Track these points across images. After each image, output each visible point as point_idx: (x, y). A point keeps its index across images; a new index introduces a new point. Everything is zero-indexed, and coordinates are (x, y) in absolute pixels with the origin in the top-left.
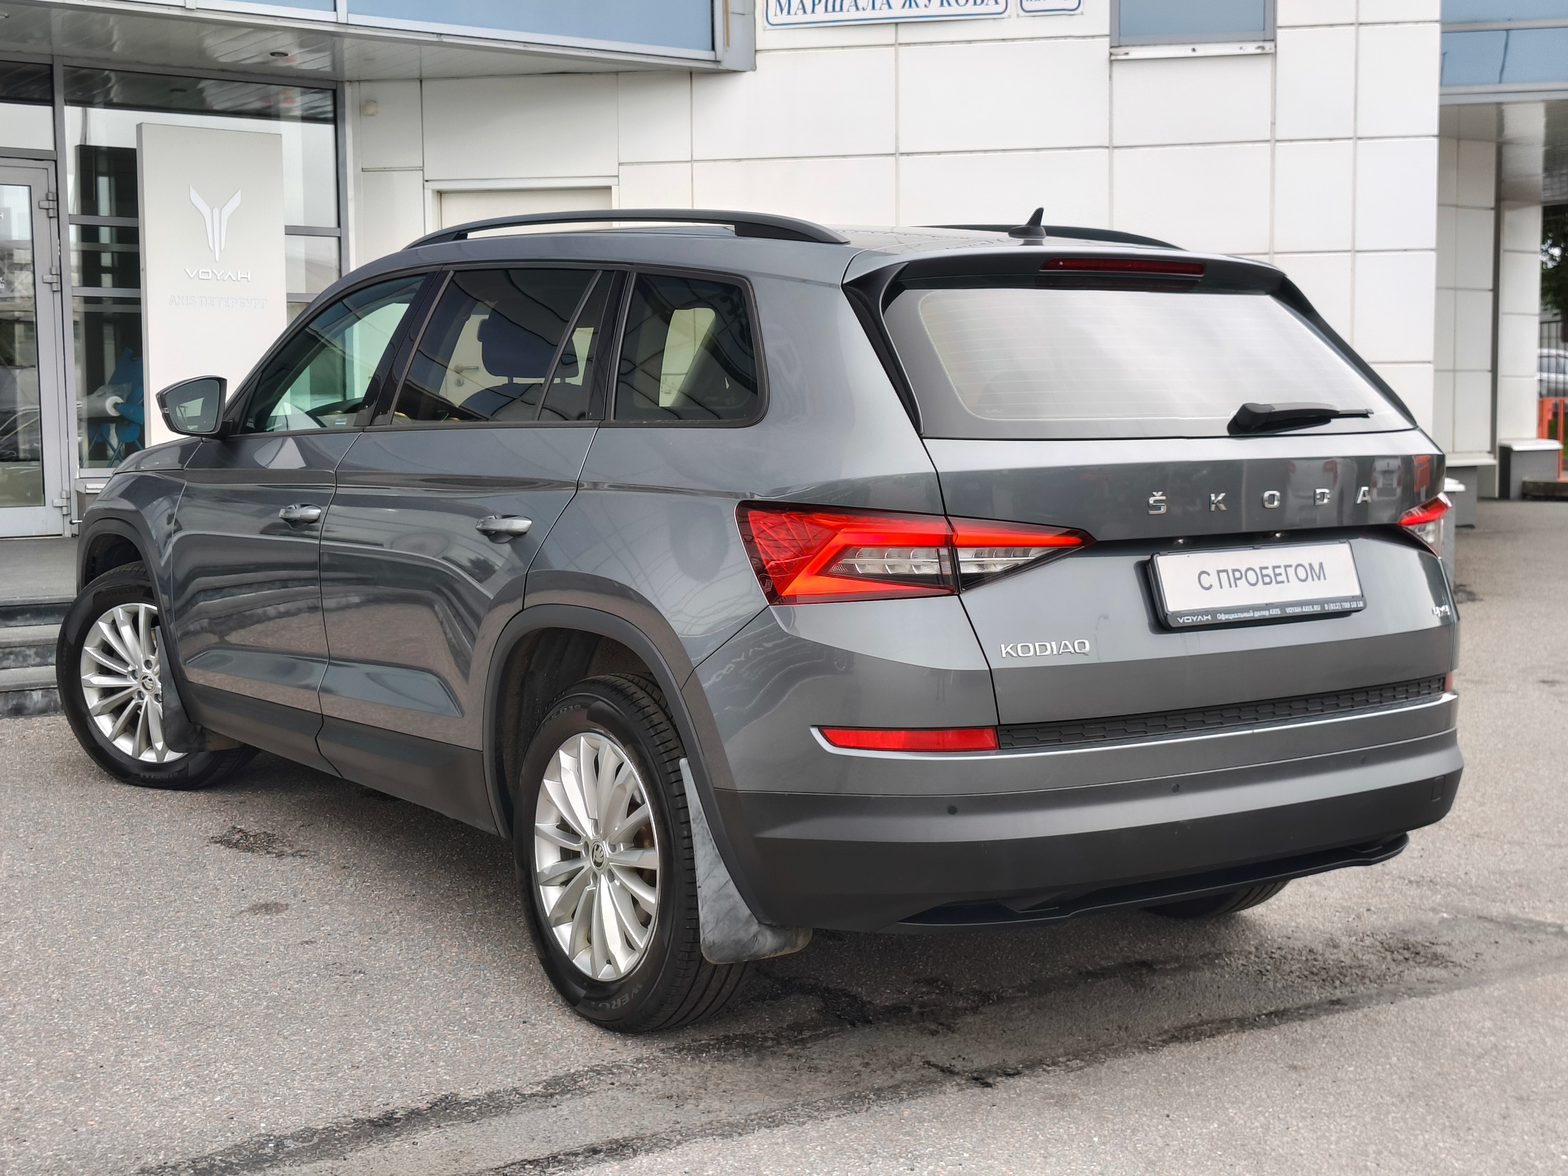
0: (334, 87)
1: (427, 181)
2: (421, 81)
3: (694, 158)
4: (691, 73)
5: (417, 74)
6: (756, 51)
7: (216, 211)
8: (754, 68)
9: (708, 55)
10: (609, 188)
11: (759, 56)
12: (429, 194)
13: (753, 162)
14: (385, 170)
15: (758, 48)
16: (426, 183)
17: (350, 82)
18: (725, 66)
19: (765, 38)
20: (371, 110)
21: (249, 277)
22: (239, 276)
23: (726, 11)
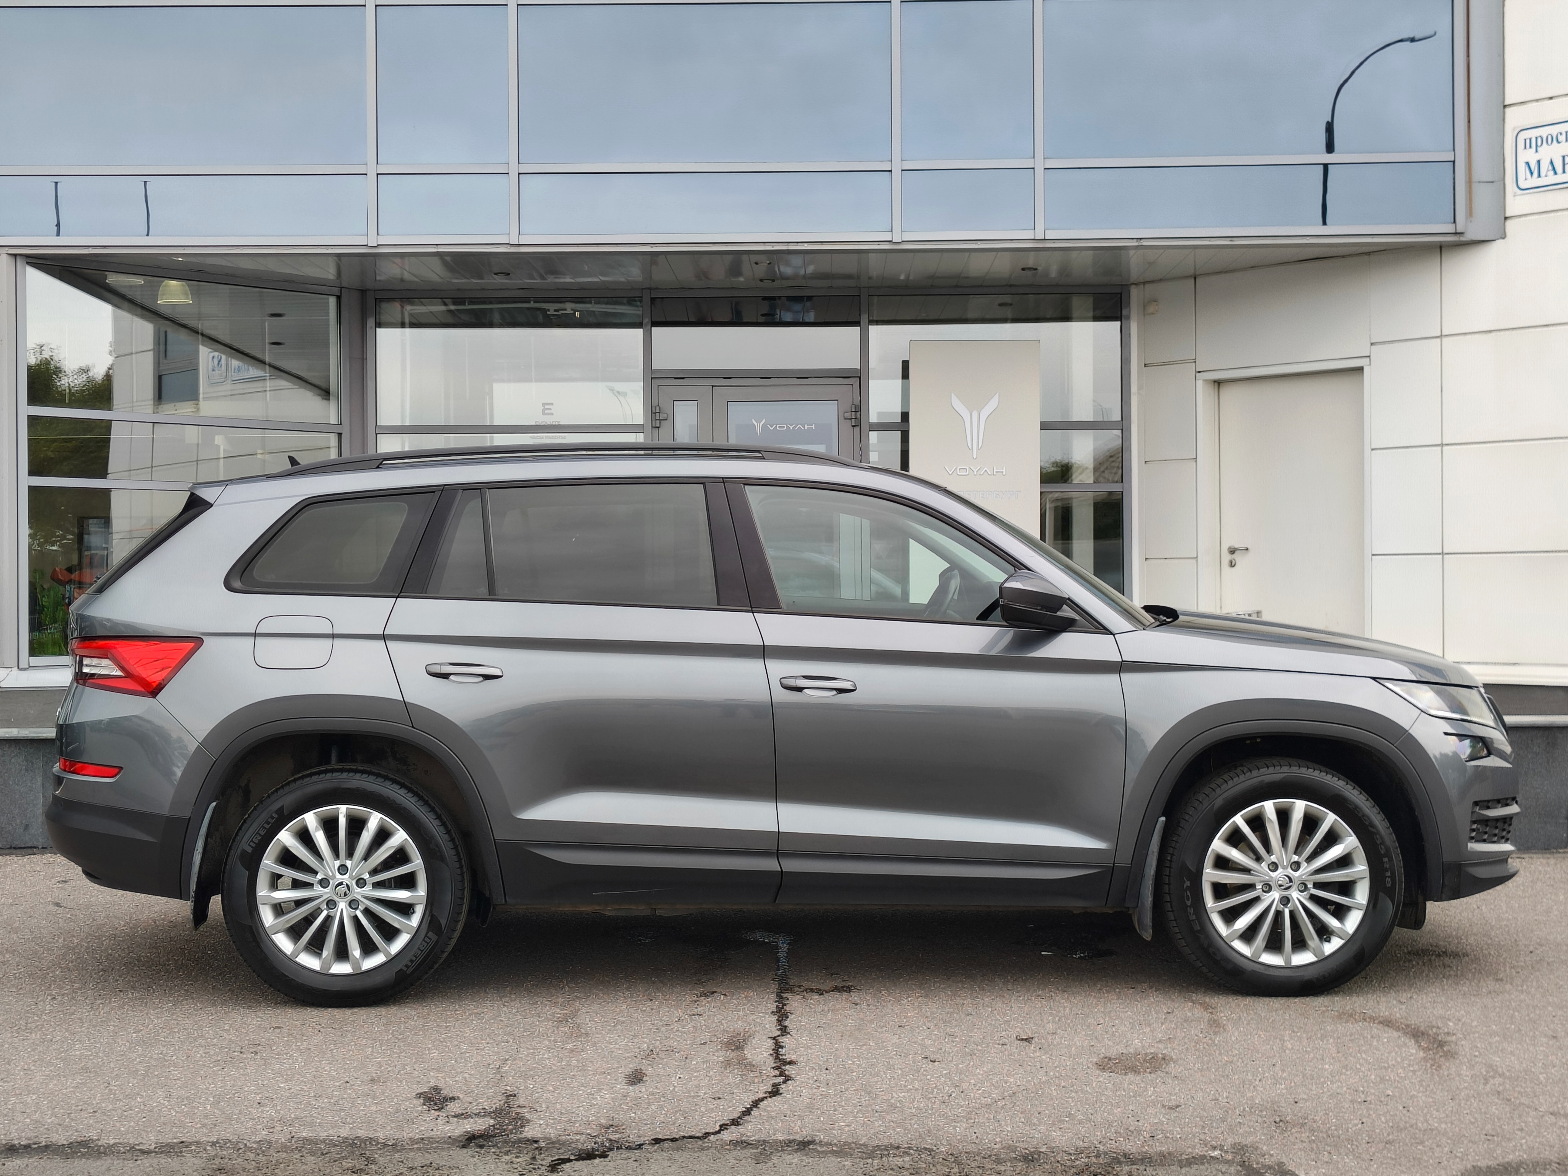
0: (1119, 291)
1: (1199, 372)
2: (1195, 278)
3: (1444, 333)
4: (1441, 247)
5: (1192, 272)
6: (1506, 218)
7: (975, 414)
8: (1504, 236)
9: (1450, 228)
10: (1360, 369)
11: (1509, 223)
12: (1200, 383)
13: (1502, 333)
14: (1164, 364)
15: (1507, 215)
16: (1198, 375)
17: (1135, 284)
18: (1468, 237)
19: (1515, 204)
20: (1151, 309)
21: (1004, 471)
22: (995, 471)
23: (1469, 182)
